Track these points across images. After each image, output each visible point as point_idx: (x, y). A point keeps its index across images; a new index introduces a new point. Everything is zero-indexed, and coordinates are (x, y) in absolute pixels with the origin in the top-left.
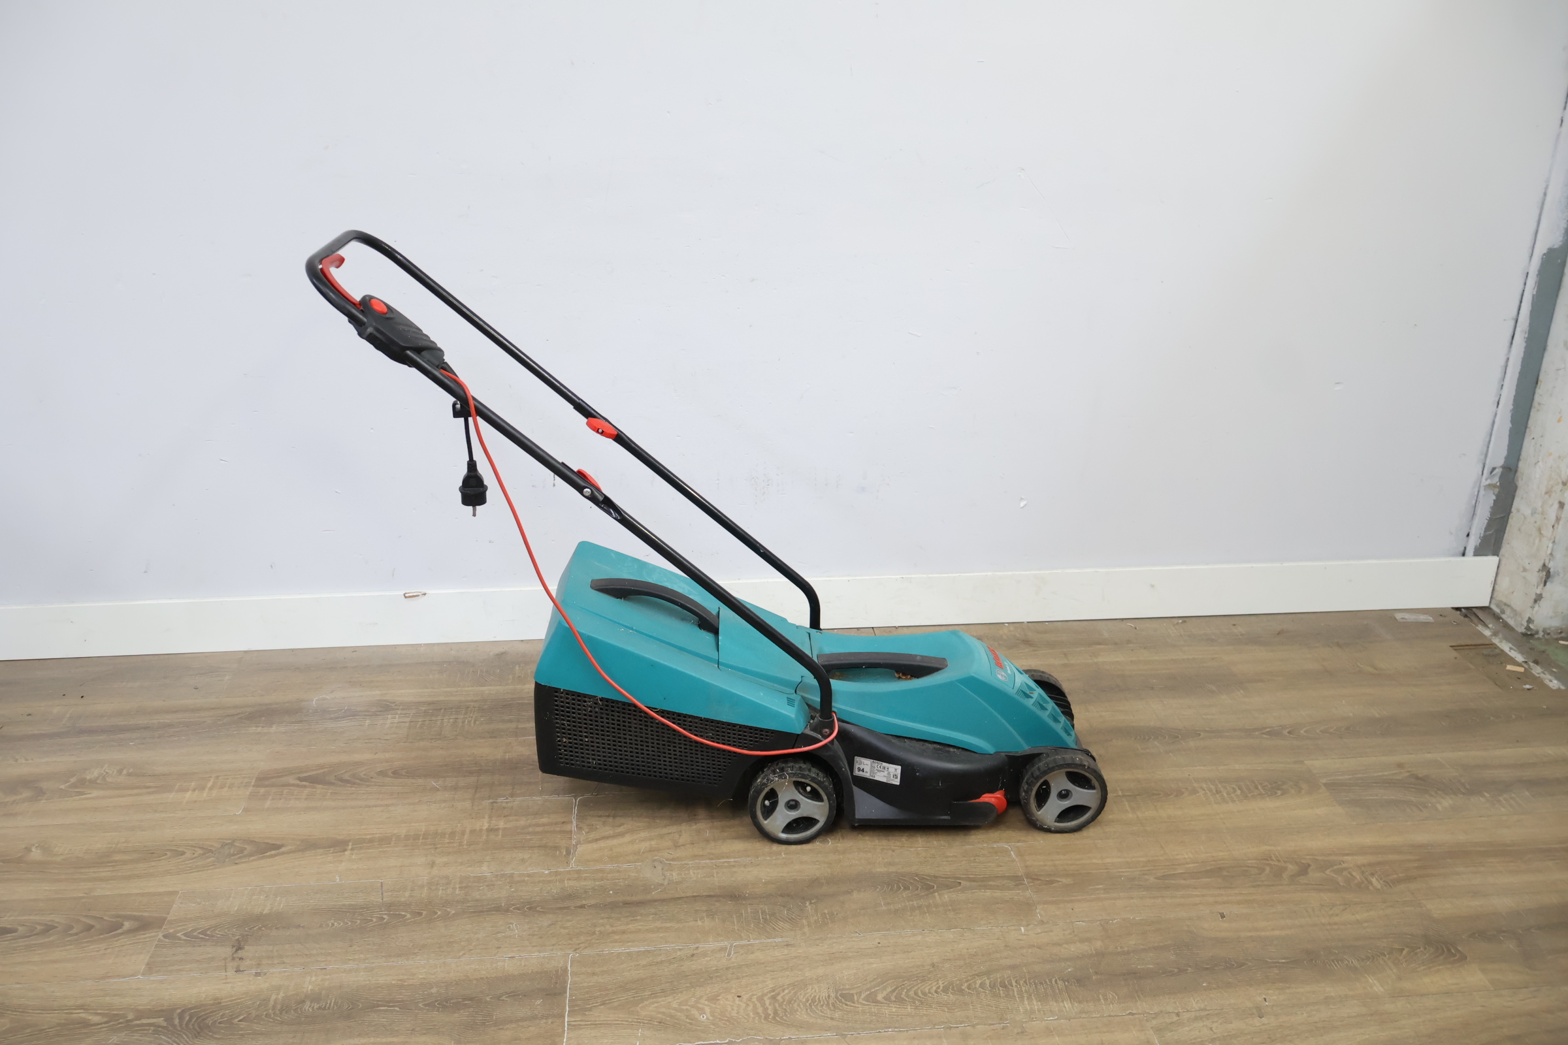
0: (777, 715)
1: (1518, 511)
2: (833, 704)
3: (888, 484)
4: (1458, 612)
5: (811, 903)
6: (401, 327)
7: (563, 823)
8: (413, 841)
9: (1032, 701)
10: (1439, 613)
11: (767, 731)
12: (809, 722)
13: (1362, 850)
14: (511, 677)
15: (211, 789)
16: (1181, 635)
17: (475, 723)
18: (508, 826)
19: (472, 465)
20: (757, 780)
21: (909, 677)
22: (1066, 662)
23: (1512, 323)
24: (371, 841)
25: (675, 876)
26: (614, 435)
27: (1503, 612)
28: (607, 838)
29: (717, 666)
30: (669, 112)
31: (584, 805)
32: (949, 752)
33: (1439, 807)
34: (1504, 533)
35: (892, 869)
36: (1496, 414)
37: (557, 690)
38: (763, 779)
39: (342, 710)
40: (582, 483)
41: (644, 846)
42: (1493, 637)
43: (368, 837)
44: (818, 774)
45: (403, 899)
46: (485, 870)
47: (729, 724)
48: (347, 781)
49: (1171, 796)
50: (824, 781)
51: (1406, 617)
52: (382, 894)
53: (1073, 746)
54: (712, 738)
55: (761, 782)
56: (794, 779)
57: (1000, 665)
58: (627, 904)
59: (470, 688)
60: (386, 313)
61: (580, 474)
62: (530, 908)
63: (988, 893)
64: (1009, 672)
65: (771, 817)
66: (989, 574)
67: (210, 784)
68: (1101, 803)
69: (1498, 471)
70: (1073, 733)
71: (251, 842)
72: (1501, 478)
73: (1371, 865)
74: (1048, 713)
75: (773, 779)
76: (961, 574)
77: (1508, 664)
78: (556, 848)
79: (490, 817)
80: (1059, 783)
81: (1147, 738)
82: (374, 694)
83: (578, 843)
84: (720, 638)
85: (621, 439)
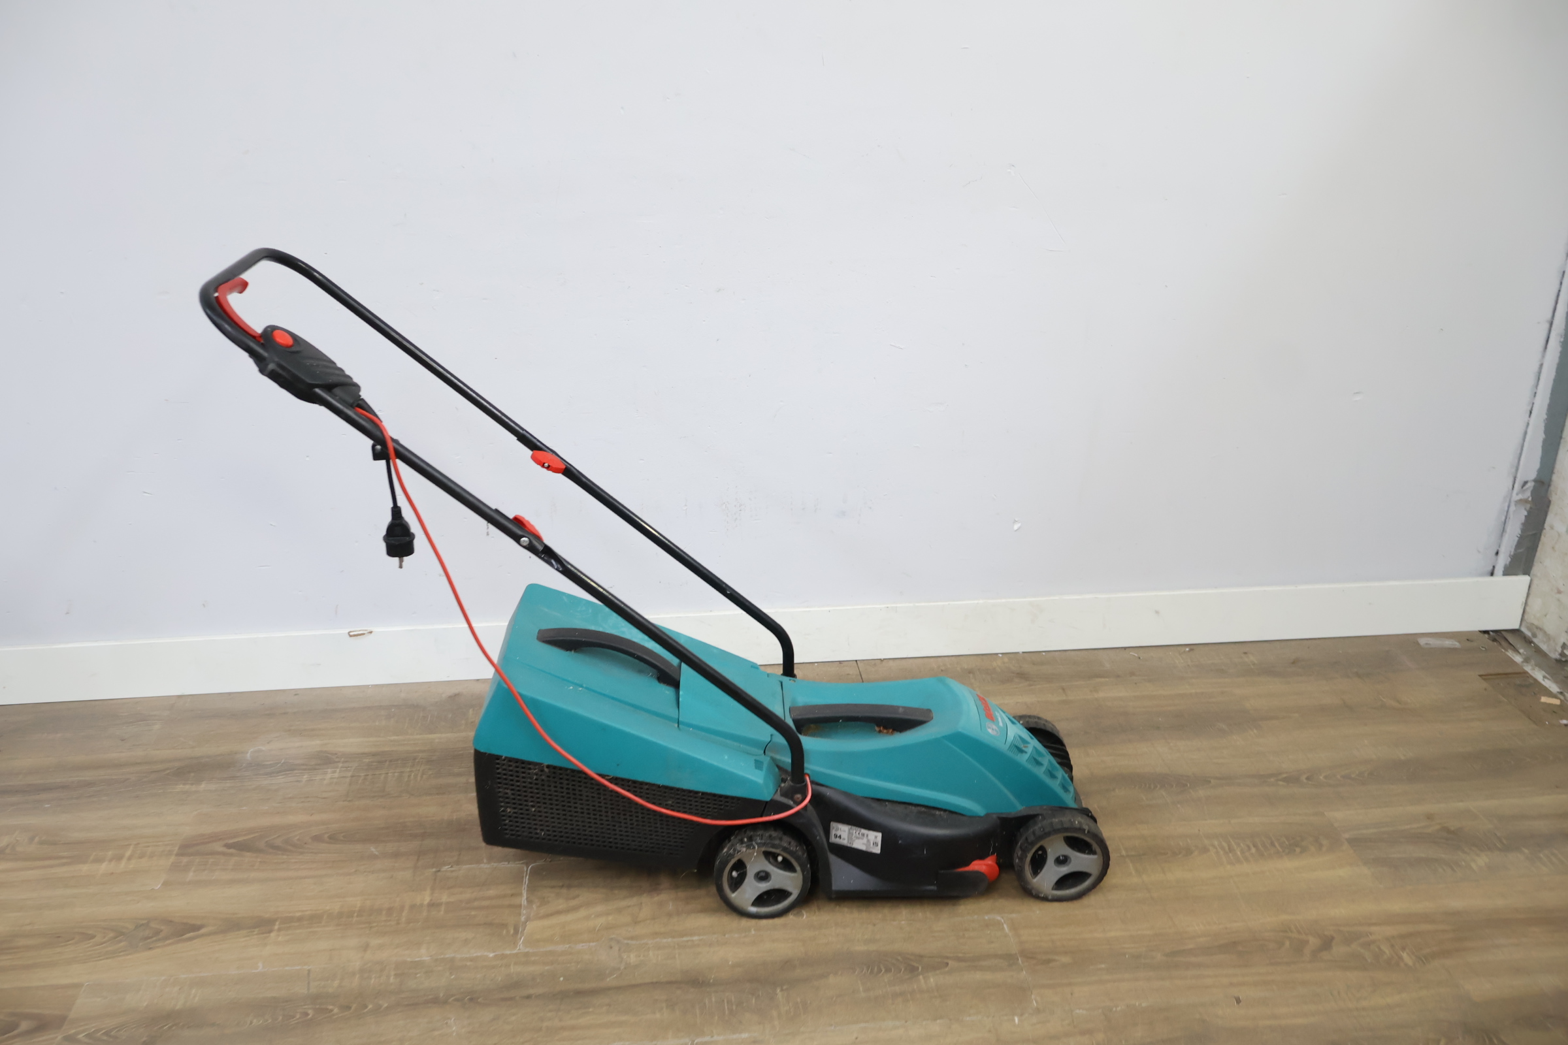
0: (744, 781)
1: (1552, 528)
2: (806, 765)
3: (870, 508)
4: (1486, 636)
5: (782, 990)
6: (308, 362)
7: (512, 895)
8: (345, 920)
9: (1026, 757)
10: (1466, 638)
11: (733, 798)
12: (779, 786)
13: (1390, 919)
14: (463, 722)
15: (130, 859)
16: (1188, 665)
17: (422, 777)
18: (452, 899)
19: (396, 511)
20: (723, 849)
21: (891, 731)
22: (1064, 698)
23: (1547, 326)
24: (300, 919)
25: (633, 958)
26: (562, 469)
27: (1535, 635)
28: (559, 912)
29: (676, 725)
30: (622, 108)
31: (535, 873)
32: (934, 815)
33: (1474, 866)
34: (1536, 551)
35: (873, 947)
36: (1528, 424)
37: (498, 757)
38: (729, 849)
39: (278, 763)
40: (519, 532)
41: (601, 921)
42: (1525, 664)
43: (298, 914)
44: (790, 843)
45: (330, 990)
46: (424, 954)
47: (690, 791)
48: (277, 848)
49: (1180, 856)
50: (797, 851)
51: (1431, 643)
52: (309, 983)
53: (1073, 805)
54: (672, 806)
55: (727, 852)
56: (763, 849)
57: (990, 717)
58: (579, 993)
59: (418, 737)
60: (291, 346)
61: (518, 521)
62: (470, 999)
63: (978, 976)
64: (1001, 724)
65: (739, 890)
66: (981, 601)
67: (128, 854)
68: (1102, 870)
69: (1530, 485)
70: (1071, 789)
71: (168, 922)
72: (1532, 493)
73: (1402, 937)
74: (1043, 769)
75: (740, 850)
76: (951, 603)
77: (1544, 696)
78: (504, 926)
79: (433, 889)
80: (1056, 848)
81: (1152, 787)
82: (313, 745)
83: (528, 919)
84: (681, 693)
85: (571, 473)
